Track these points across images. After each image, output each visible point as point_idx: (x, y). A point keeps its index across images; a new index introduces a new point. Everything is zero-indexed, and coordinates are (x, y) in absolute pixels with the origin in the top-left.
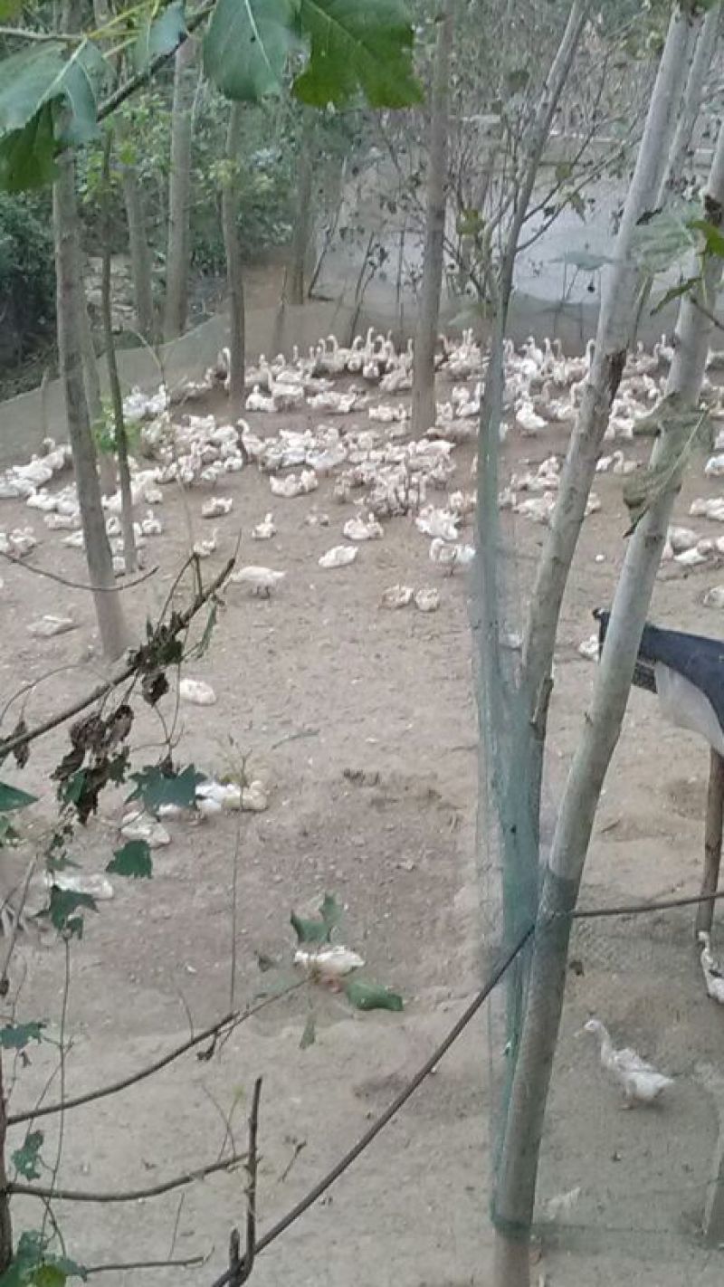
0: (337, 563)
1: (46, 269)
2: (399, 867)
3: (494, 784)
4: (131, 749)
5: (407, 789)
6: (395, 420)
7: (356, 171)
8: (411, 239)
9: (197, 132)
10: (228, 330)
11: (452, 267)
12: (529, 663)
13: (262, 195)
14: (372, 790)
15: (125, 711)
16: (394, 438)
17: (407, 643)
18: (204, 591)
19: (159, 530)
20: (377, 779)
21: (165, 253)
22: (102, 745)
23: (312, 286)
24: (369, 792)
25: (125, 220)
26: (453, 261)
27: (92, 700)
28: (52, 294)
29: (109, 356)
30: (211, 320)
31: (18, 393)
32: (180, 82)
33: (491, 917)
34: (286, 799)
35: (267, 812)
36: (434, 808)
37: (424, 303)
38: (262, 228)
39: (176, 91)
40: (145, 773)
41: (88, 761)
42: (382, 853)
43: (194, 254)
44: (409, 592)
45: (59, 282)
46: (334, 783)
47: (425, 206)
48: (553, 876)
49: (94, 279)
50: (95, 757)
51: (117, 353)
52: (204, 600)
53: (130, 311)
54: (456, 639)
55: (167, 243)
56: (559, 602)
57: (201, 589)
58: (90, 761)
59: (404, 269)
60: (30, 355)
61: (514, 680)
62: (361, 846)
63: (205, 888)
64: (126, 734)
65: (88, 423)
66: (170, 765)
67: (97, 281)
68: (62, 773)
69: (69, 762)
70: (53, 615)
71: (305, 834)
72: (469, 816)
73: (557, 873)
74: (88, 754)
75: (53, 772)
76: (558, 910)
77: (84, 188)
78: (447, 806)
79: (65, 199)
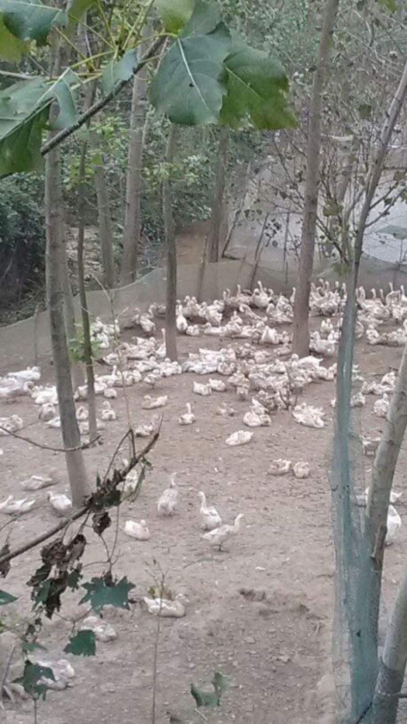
0: (239, 442)
1: (40, 236)
2: (278, 660)
3: (345, 601)
4: (84, 565)
5: (284, 604)
6: (281, 343)
7: (257, 171)
8: (295, 218)
9: (148, 142)
10: (165, 279)
11: (322, 237)
12: (371, 516)
13: (191, 187)
14: (259, 604)
15: (80, 538)
16: (281, 355)
17: (286, 500)
18: (137, 455)
19: (114, 417)
20: (264, 596)
21: (123, 225)
22: (64, 562)
23: (225, 249)
24: (258, 605)
25: (95, 202)
26: (323, 234)
27: (57, 531)
28: (44, 252)
29: (81, 295)
30: (153, 271)
31: (18, 320)
32: (135, 109)
33: (343, 696)
34: (199, 609)
35: (186, 617)
36: (304, 617)
37: (302, 262)
38: (191, 209)
39: (132, 116)
40: (93, 583)
41: (54, 573)
42: (267, 649)
43: (143, 226)
44: (288, 463)
45: (48, 243)
46: (232, 598)
47: (303, 196)
48: (385, 667)
49: (73, 243)
50: (58, 570)
51: (88, 294)
52: (137, 462)
53: (98, 265)
54: (321, 498)
55: (124, 219)
56: (393, 473)
57: (134, 454)
58: (56, 572)
59: (289, 238)
60: (27, 294)
61: (359, 527)
62: (251, 643)
63: (140, 672)
64: (81, 555)
65: (65, 342)
66: (110, 577)
67: (75, 244)
68: (35, 581)
69: (39, 574)
70: (39, 476)
71: (211, 635)
72: (329, 624)
73: (388, 665)
74: (54, 567)
75: (28, 580)
76: (389, 692)
77: (67, 180)
78: (313, 617)
79: (53, 187)
